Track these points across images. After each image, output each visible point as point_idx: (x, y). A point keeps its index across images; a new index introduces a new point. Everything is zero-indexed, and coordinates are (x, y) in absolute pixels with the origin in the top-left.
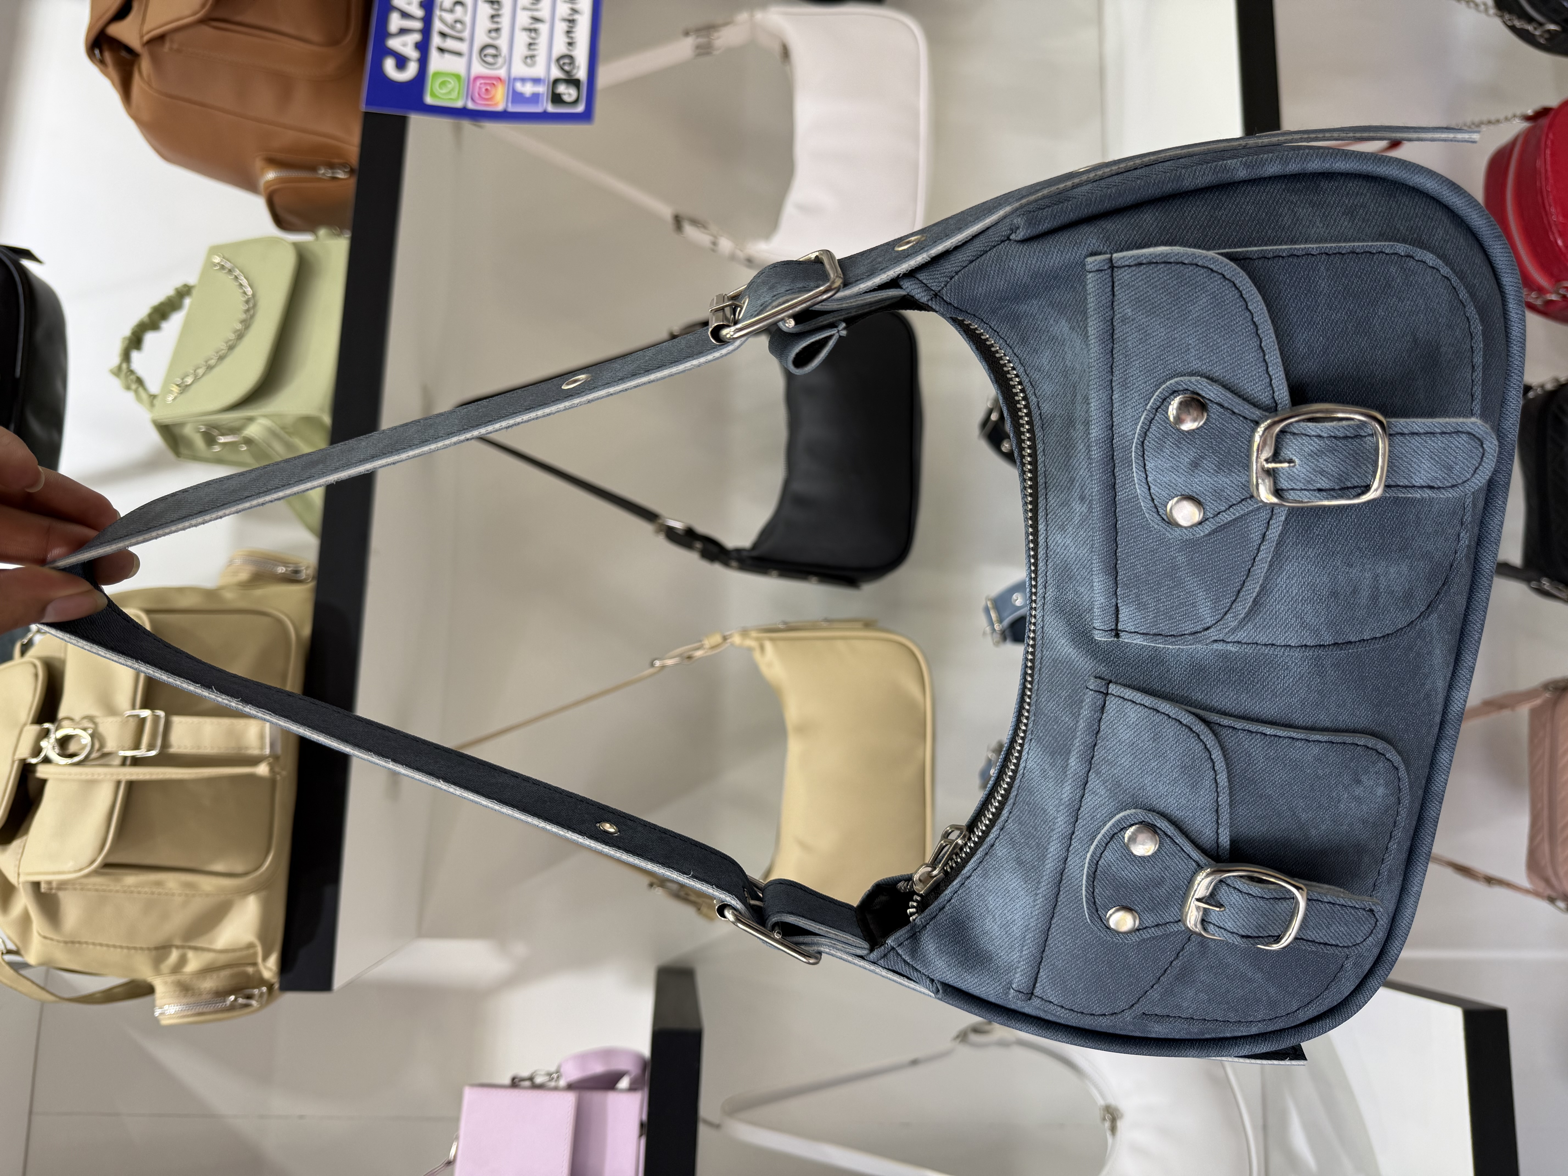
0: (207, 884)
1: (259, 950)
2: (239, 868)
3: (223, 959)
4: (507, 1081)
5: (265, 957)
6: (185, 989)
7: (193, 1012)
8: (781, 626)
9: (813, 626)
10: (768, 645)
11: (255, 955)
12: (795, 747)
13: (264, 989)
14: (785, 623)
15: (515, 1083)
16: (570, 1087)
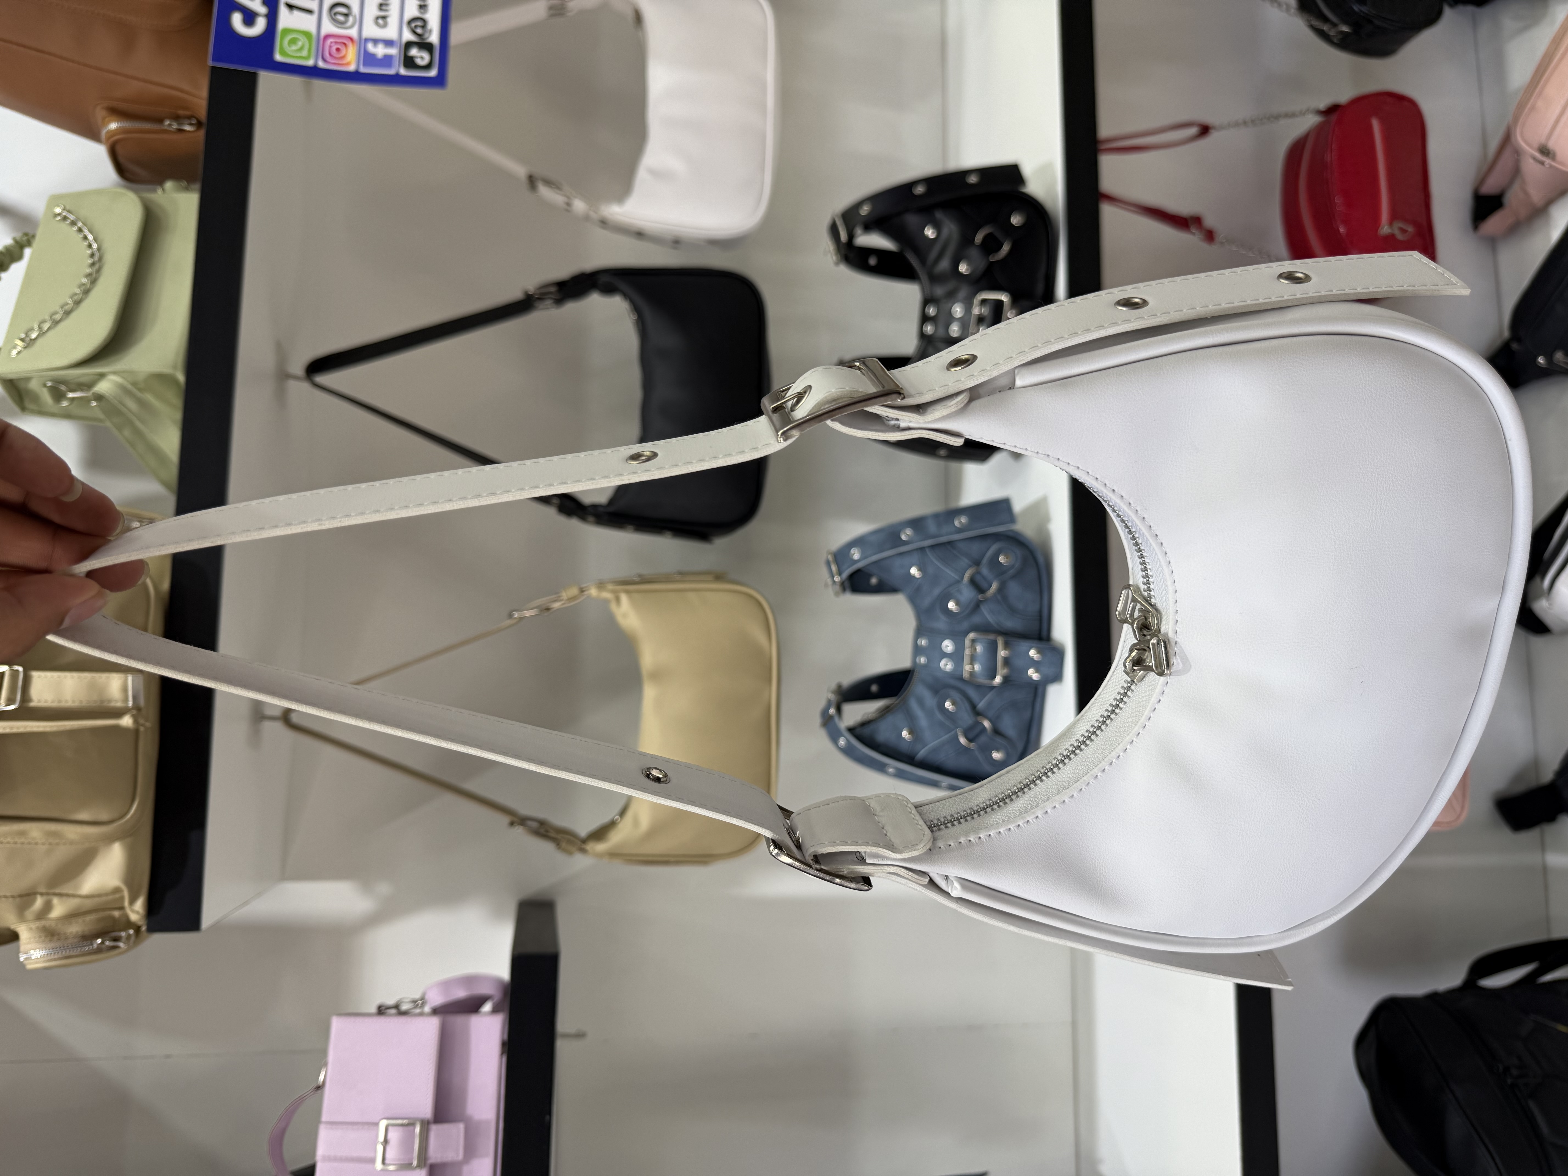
0: (71, 832)
1: (126, 894)
2: (104, 816)
3: (89, 904)
4: (373, 1010)
5: (132, 901)
6: (50, 934)
7: (60, 955)
8: (637, 579)
9: (666, 578)
10: (624, 598)
11: (122, 899)
12: (650, 692)
13: (131, 932)
14: (640, 576)
15: (381, 1011)
16: (435, 1011)
